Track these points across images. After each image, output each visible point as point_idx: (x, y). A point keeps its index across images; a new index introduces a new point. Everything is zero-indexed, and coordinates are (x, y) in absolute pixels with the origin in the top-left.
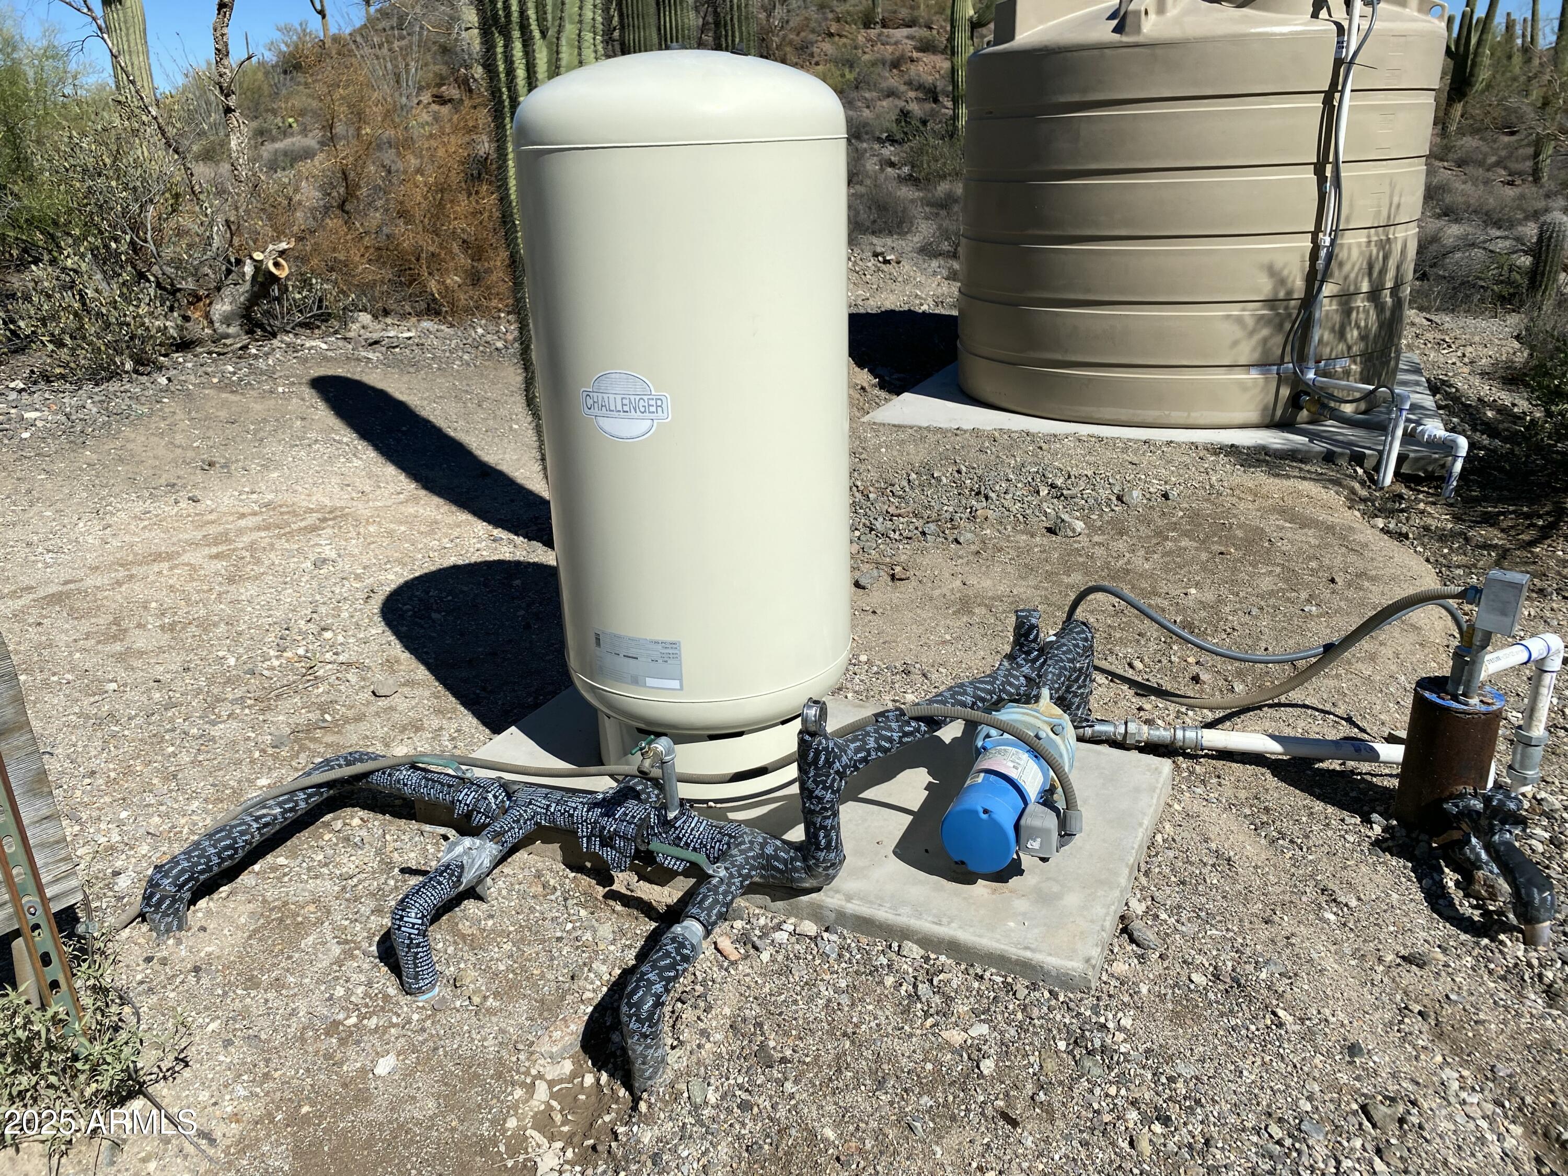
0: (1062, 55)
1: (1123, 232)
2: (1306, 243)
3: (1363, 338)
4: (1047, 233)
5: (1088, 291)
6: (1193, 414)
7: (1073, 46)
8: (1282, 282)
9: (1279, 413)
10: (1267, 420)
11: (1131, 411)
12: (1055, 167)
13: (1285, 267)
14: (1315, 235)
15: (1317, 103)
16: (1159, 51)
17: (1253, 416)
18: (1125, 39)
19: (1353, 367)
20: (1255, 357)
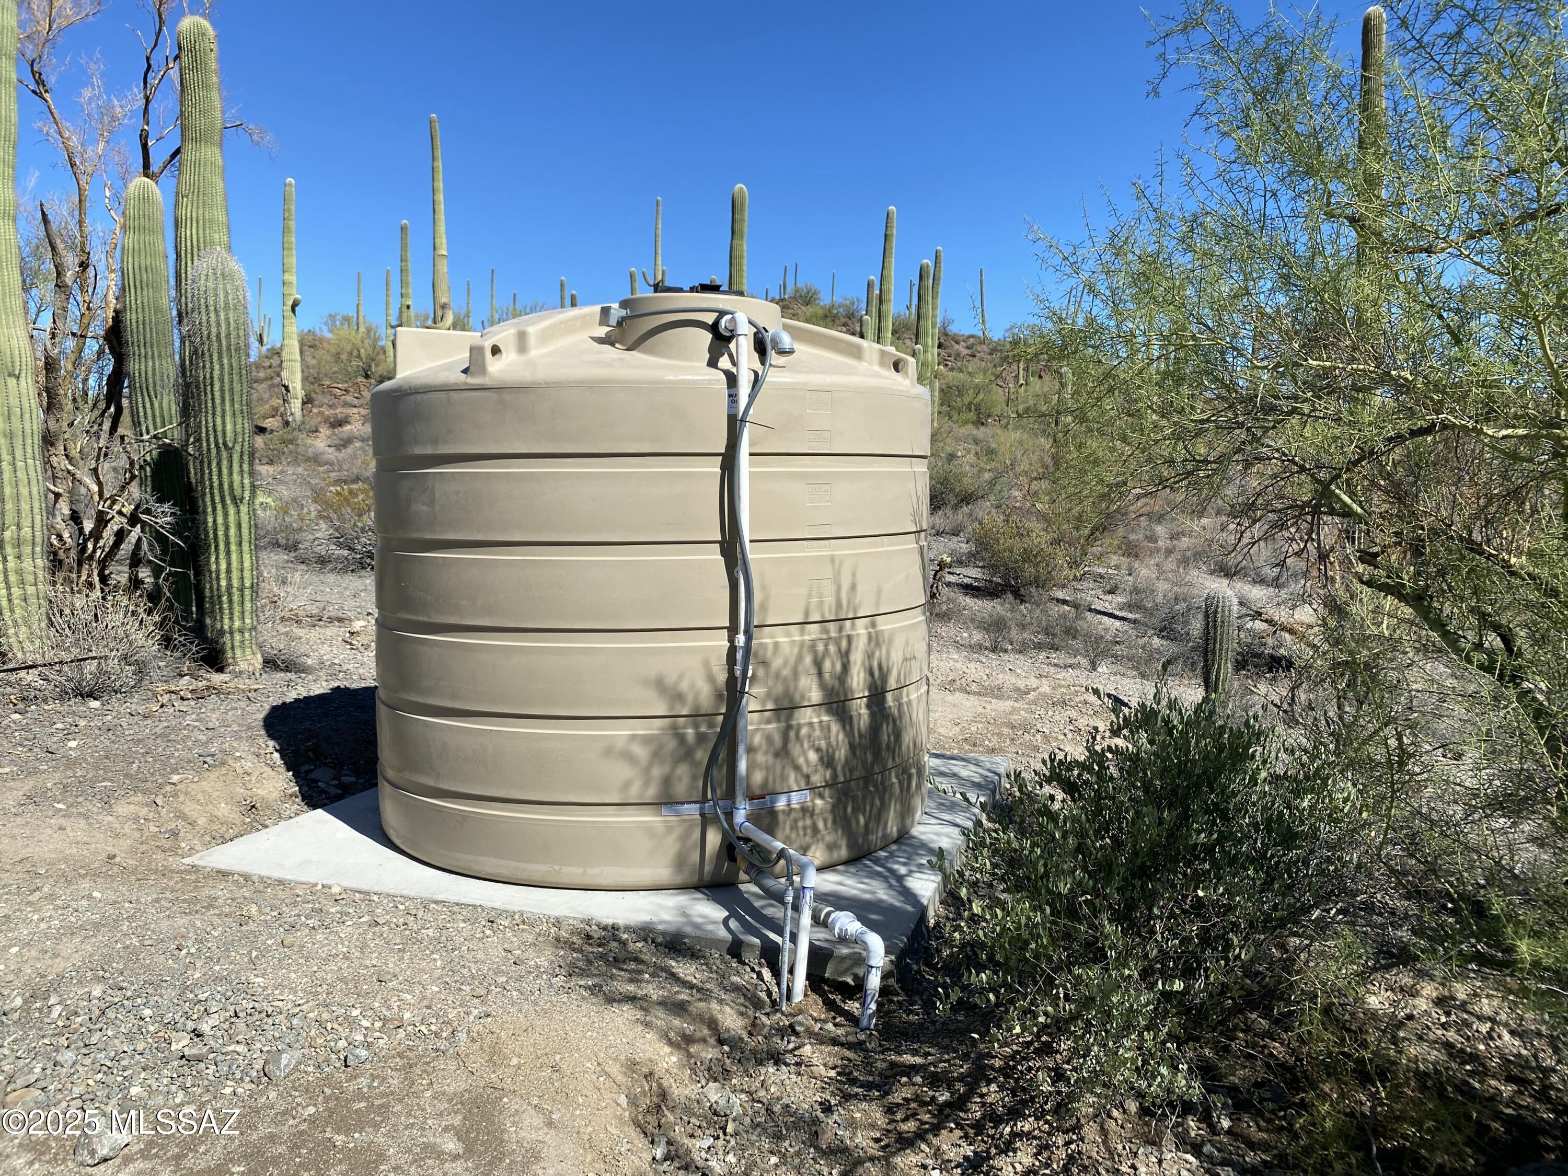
0: (413, 397)
1: (488, 623)
2: (721, 642)
3: (828, 761)
4: (414, 617)
5: (454, 696)
6: (589, 871)
7: (426, 386)
8: (678, 697)
9: (707, 868)
10: (695, 879)
11: (514, 864)
12: (416, 535)
13: (681, 677)
14: (732, 630)
15: (714, 467)
16: (507, 397)
17: (663, 872)
18: (472, 380)
19: (819, 802)
20: (651, 793)
